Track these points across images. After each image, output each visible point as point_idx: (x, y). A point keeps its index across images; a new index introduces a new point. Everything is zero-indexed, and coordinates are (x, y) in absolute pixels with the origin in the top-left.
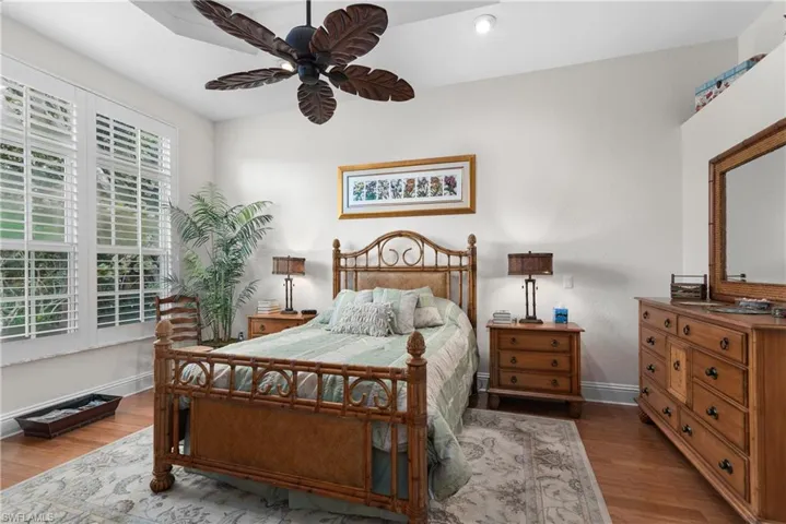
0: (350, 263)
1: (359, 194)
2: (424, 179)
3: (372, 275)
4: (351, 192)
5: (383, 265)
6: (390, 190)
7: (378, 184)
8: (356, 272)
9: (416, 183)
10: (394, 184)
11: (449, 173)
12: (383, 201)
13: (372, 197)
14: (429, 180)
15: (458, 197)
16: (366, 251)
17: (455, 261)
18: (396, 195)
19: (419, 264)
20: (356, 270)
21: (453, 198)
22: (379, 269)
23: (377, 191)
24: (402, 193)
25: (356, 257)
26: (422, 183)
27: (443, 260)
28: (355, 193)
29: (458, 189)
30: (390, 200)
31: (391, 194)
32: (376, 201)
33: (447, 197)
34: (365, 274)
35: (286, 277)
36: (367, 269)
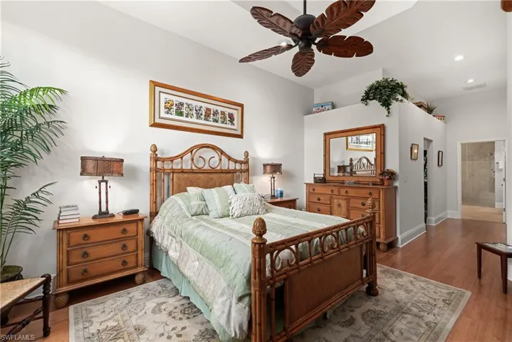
0: (167, 166)
1: (170, 109)
2: (217, 111)
3: (186, 175)
4: (163, 105)
5: (194, 168)
6: (194, 111)
7: (185, 106)
8: (173, 173)
9: (212, 112)
10: (197, 109)
11: (231, 111)
12: (189, 119)
13: (181, 114)
14: (219, 111)
15: (235, 127)
16: (181, 156)
17: (238, 166)
18: (198, 117)
19: (218, 168)
20: (173, 171)
21: (232, 127)
22: (192, 172)
23: (184, 110)
24: (203, 117)
25: (172, 161)
26: (216, 113)
27: (232, 166)
28: (166, 107)
29: (235, 122)
30: (194, 120)
31: (195, 115)
32: (183, 118)
33: (229, 126)
34: (181, 175)
35: (100, 178)
36: (182, 171)
